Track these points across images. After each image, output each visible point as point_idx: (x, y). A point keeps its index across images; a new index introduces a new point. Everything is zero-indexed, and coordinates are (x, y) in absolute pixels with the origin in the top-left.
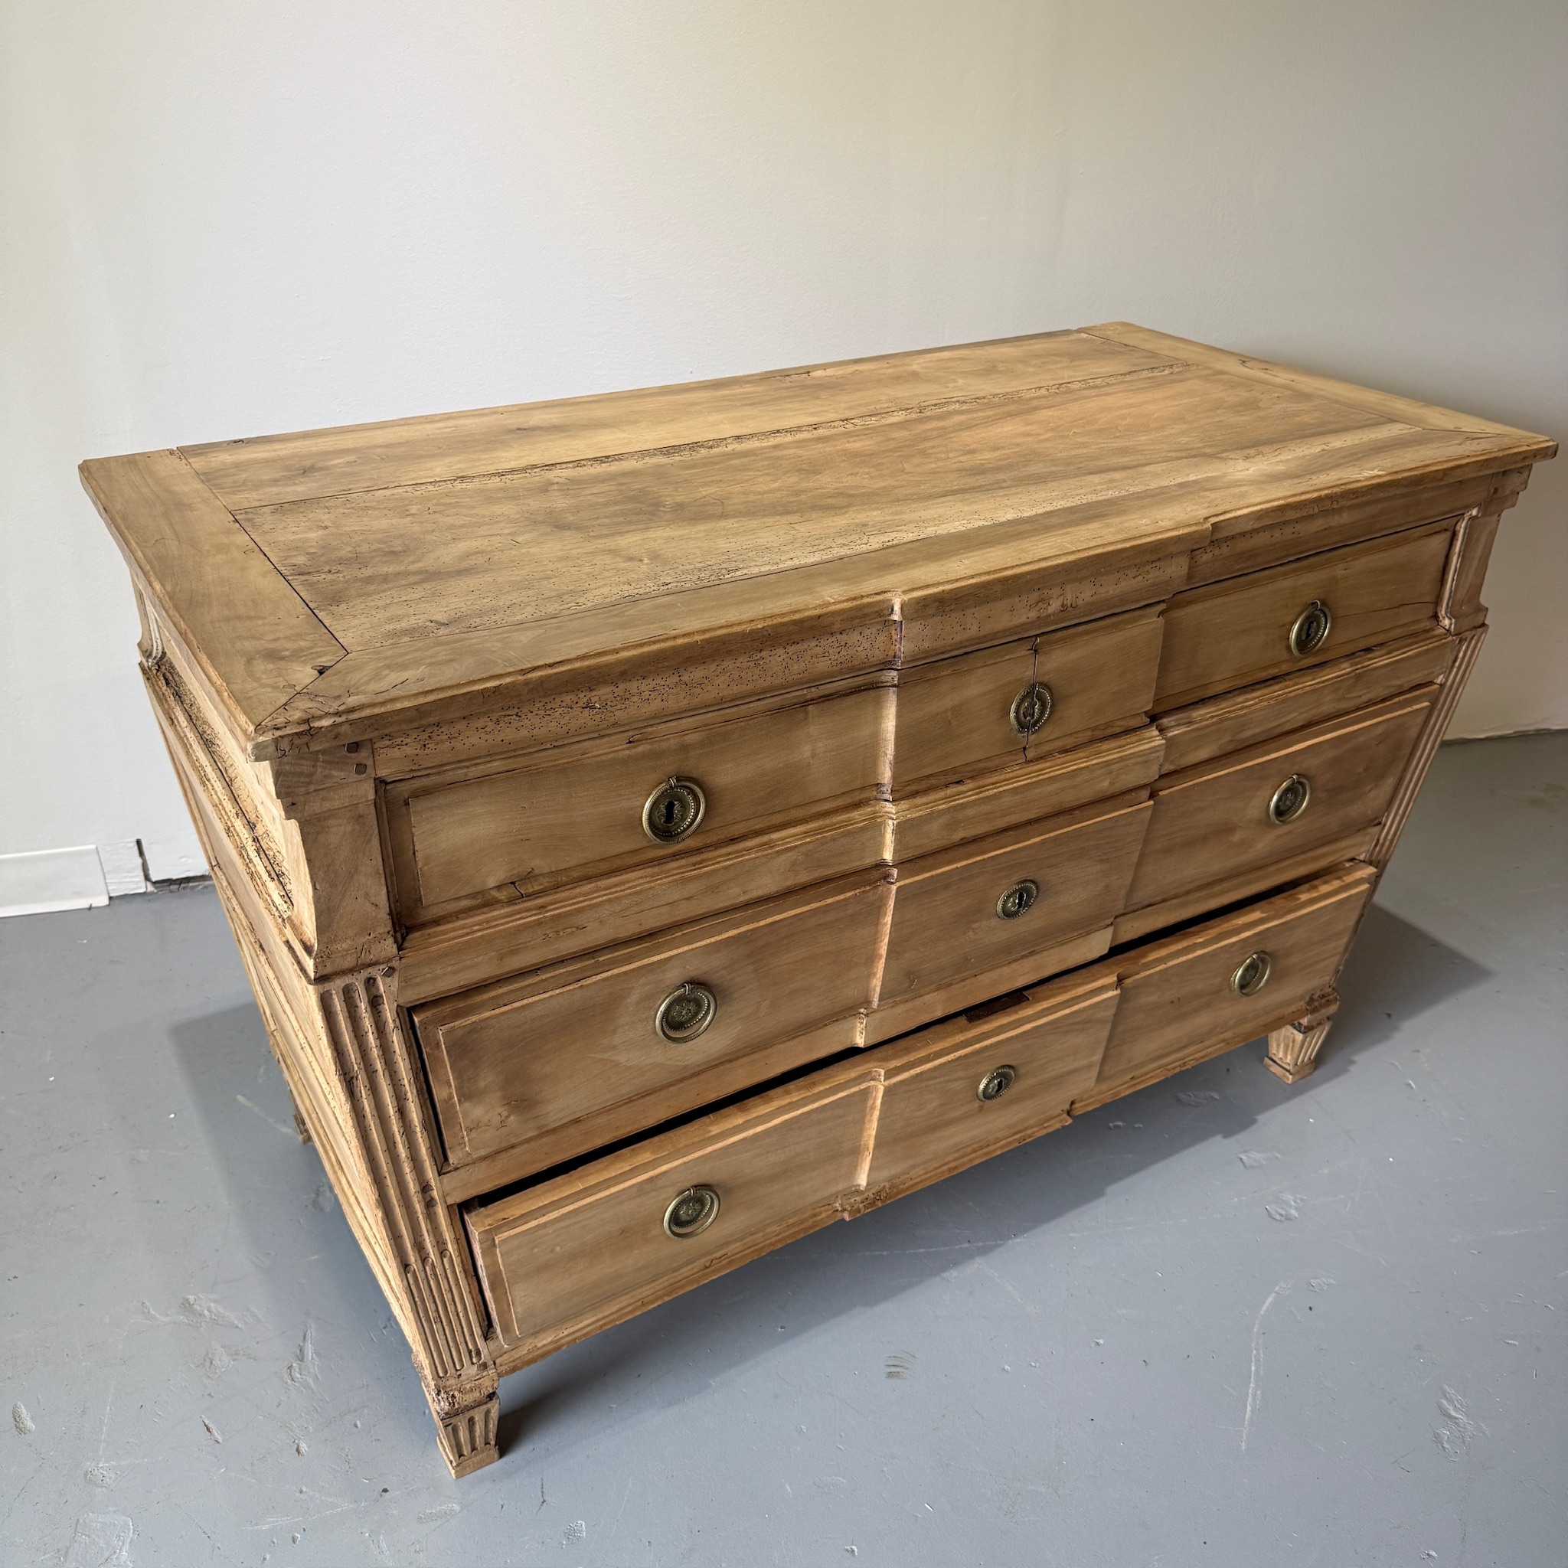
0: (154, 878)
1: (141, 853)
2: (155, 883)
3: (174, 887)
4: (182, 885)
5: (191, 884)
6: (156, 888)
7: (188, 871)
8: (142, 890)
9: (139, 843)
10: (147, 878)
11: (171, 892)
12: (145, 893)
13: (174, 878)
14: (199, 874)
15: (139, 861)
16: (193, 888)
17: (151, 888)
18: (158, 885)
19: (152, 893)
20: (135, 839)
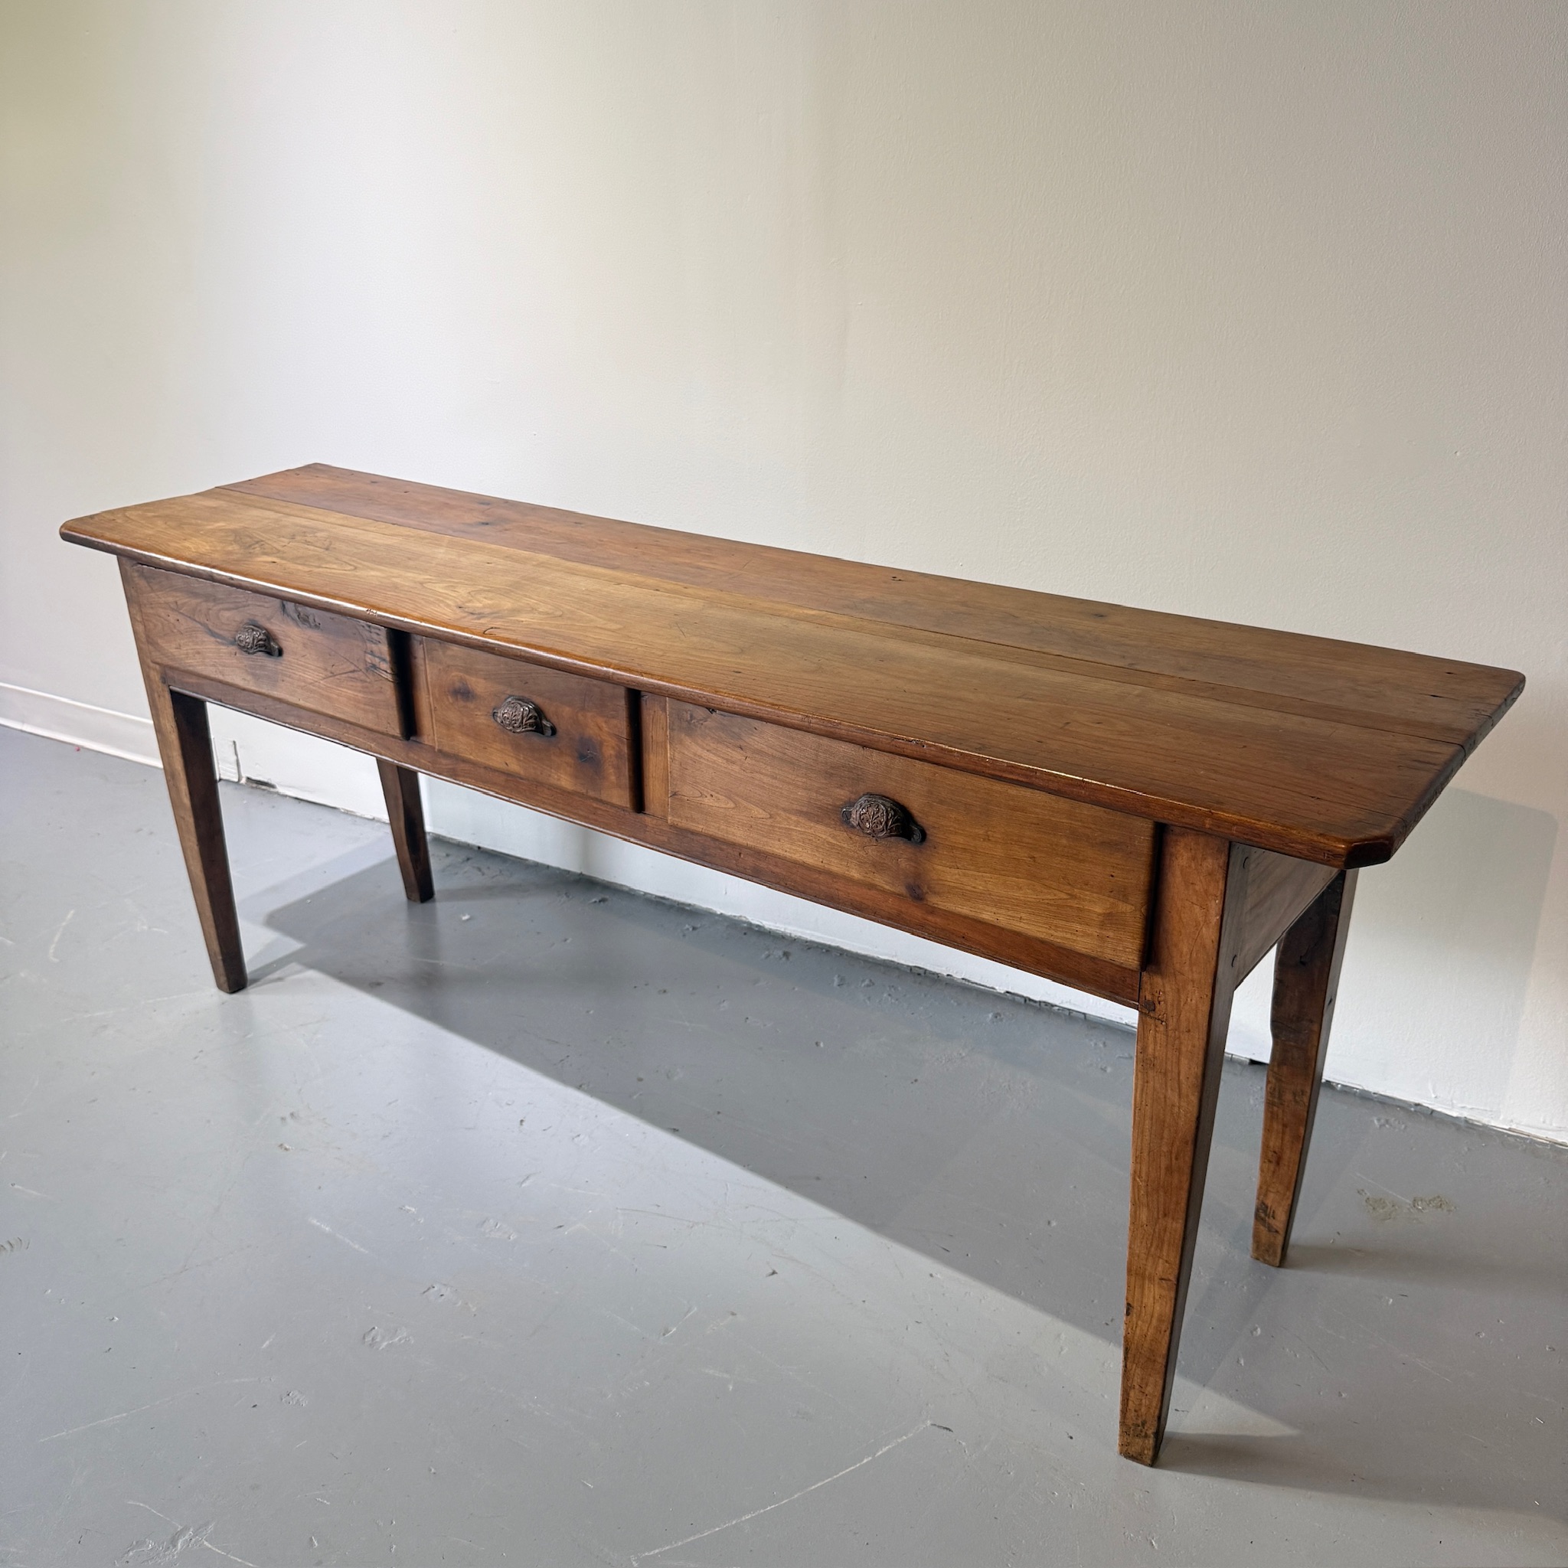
0: (245, 775)
1: (236, 754)
2: (245, 778)
3: (254, 785)
4: (260, 786)
5: (264, 787)
7: (261, 776)
8: (236, 780)
9: (234, 742)
10: (239, 772)
11: (252, 788)
12: (238, 783)
13: (254, 778)
14: (266, 780)
15: (235, 758)
16: (264, 790)
17: (243, 781)
18: (246, 780)
19: (242, 785)
20: (232, 740)
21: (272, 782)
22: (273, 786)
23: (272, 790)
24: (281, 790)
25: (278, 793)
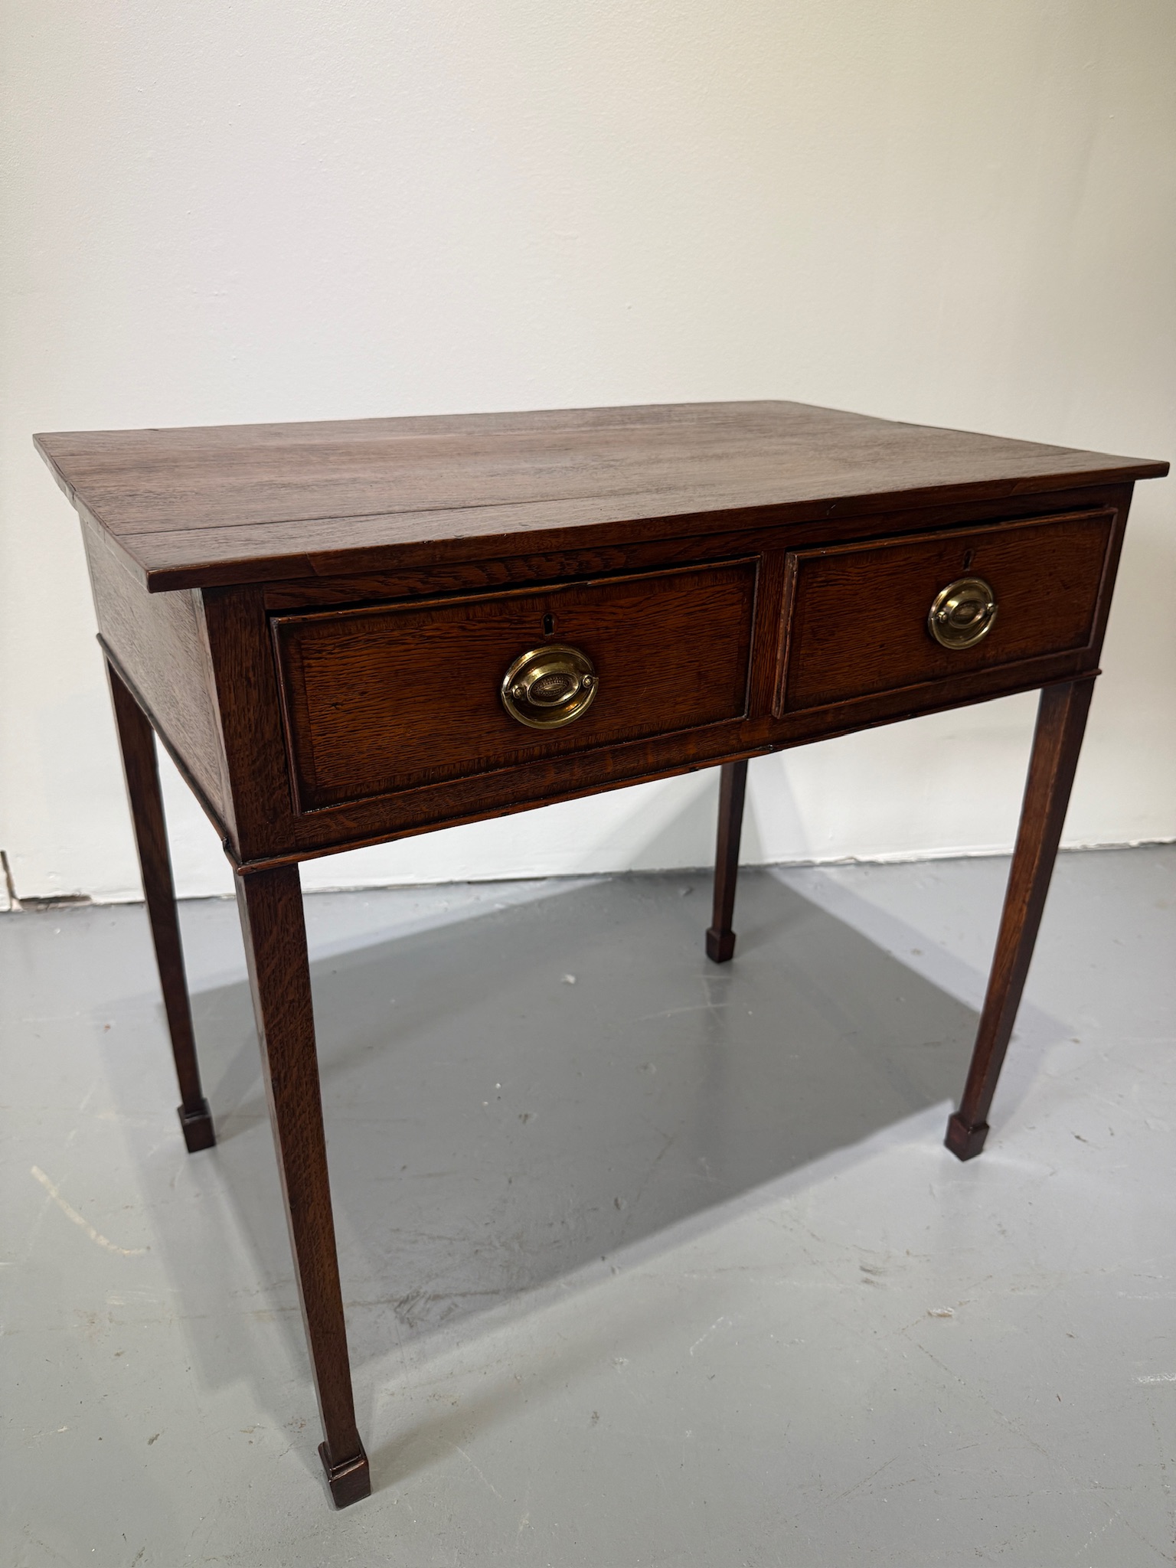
0: (21, 894)
1: (7, 869)
2: (23, 901)
3: (42, 906)
4: (51, 905)
5: (61, 905)
6: (23, 905)
7: (57, 889)
8: (6, 908)
9: (3, 854)
10: (12, 895)
11: (38, 911)
12: (9, 912)
13: (42, 895)
14: (68, 893)
15: (5, 874)
16: (62, 909)
17: (16, 906)
18: (25, 903)
19: (17, 913)
21: (84, 892)
22: (85, 898)
23: (78, 904)
24: (98, 899)
25: (95, 906)
